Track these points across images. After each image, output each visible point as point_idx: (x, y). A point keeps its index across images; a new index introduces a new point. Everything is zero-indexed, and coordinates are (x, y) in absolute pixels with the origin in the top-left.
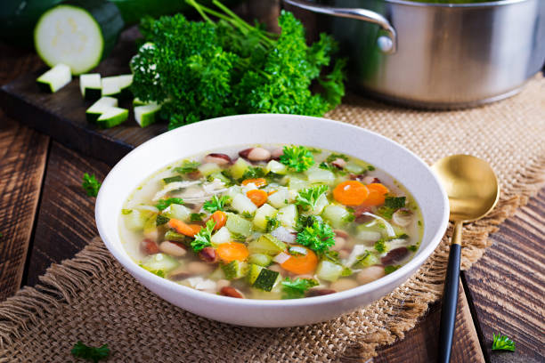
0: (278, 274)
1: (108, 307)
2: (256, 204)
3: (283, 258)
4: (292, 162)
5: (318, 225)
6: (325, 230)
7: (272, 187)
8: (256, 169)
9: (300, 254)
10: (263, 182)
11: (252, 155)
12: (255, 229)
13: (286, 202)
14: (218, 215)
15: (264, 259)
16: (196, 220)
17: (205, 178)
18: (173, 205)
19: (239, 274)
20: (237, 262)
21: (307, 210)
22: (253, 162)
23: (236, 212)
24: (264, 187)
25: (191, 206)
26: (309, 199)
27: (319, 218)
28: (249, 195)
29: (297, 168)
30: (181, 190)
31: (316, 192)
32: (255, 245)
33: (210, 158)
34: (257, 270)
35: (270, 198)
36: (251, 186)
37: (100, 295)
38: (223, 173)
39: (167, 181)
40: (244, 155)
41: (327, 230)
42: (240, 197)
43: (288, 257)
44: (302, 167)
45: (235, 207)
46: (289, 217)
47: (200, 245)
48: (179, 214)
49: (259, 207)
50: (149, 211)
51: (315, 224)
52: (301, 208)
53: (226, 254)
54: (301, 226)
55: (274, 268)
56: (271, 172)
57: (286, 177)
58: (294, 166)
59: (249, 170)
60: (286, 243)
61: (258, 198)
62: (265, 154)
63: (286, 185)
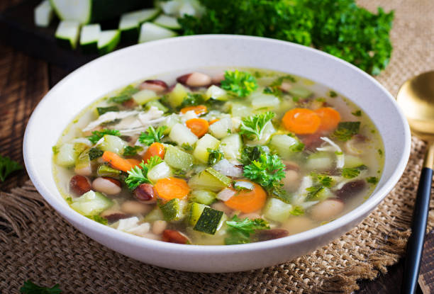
0: (222, 213)
1: (60, 241)
2: (196, 134)
3: (227, 195)
4: (234, 87)
5: (265, 157)
6: (273, 161)
7: (213, 115)
8: (196, 96)
9: (246, 190)
10: (203, 109)
11: (191, 81)
12: (197, 163)
13: (229, 131)
14: (156, 147)
15: (206, 197)
16: (131, 154)
17: (140, 107)
18: (107, 136)
19: (179, 215)
20: (177, 200)
21: (252, 139)
22: (193, 88)
23: (175, 144)
24: (204, 115)
25: (126, 138)
26: (254, 128)
27: (266, 149)
28: (189, 124)
29: (239, 93)
30: (117, 121)
31: (262, 120)
32: (196, 181)
33: (146, 85)
34: (199, 210)
35: (212, 128)
36: (191, 114)
37: (52, 228)
38: (161, 101)
39: (102, 111)
40: (183, 80)
41: (276, 161)
42: (179, 126)
43: (233, 193)
44: (245, 91)
45: (173, 138)
46: (233, 148)
47: (135, 182)
48: (113, 147)
49: (200, 137)
50: (81, 144)
51: (262, 156)
52: (245, 137)
53: (165, 192)
54: (246, 158)
55: (218, 207)
56: (211, 99)
57: (228, 104)
58: (236, 91)
59: (188, 97)
60: (229, 177)
61: (198, 128)
62: (204, 79)
63: (229, 112)
